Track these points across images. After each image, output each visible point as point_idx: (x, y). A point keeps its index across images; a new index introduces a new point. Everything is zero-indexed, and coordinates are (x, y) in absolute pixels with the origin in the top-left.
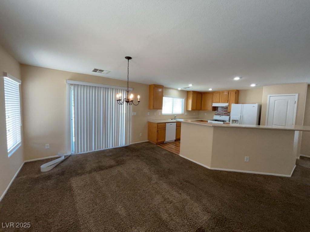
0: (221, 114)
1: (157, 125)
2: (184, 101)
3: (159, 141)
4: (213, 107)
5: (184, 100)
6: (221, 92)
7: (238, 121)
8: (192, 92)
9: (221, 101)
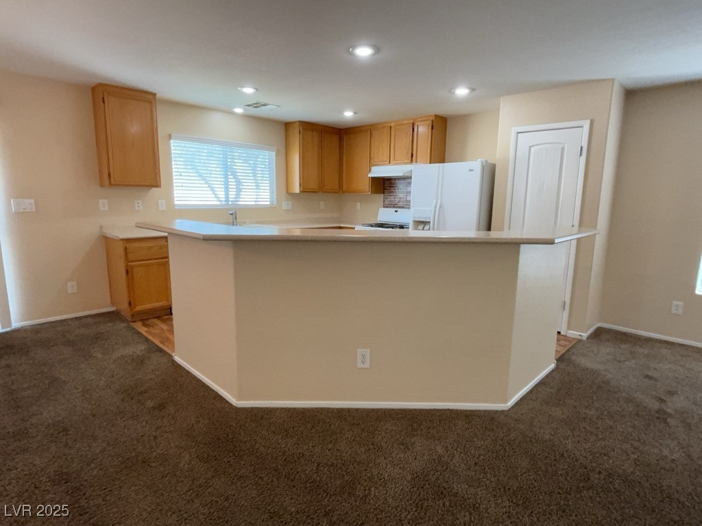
0: (400, 204)
1: (126, 249)
2: (274, 158)
3: (138, 308)
4: (374, 179)
5: (274, 154)
6: (392, 125)
7: (429, 222)
8: (298, 123)
9: (394, 160)
